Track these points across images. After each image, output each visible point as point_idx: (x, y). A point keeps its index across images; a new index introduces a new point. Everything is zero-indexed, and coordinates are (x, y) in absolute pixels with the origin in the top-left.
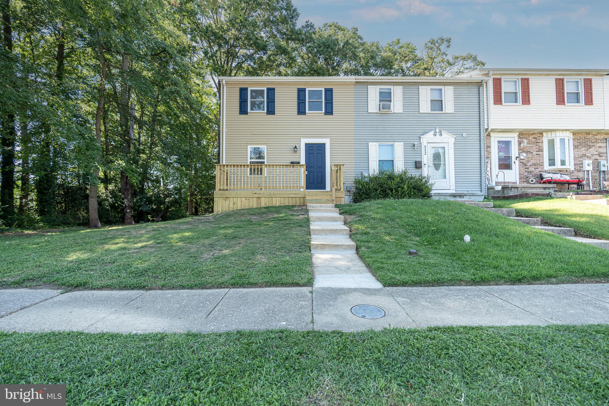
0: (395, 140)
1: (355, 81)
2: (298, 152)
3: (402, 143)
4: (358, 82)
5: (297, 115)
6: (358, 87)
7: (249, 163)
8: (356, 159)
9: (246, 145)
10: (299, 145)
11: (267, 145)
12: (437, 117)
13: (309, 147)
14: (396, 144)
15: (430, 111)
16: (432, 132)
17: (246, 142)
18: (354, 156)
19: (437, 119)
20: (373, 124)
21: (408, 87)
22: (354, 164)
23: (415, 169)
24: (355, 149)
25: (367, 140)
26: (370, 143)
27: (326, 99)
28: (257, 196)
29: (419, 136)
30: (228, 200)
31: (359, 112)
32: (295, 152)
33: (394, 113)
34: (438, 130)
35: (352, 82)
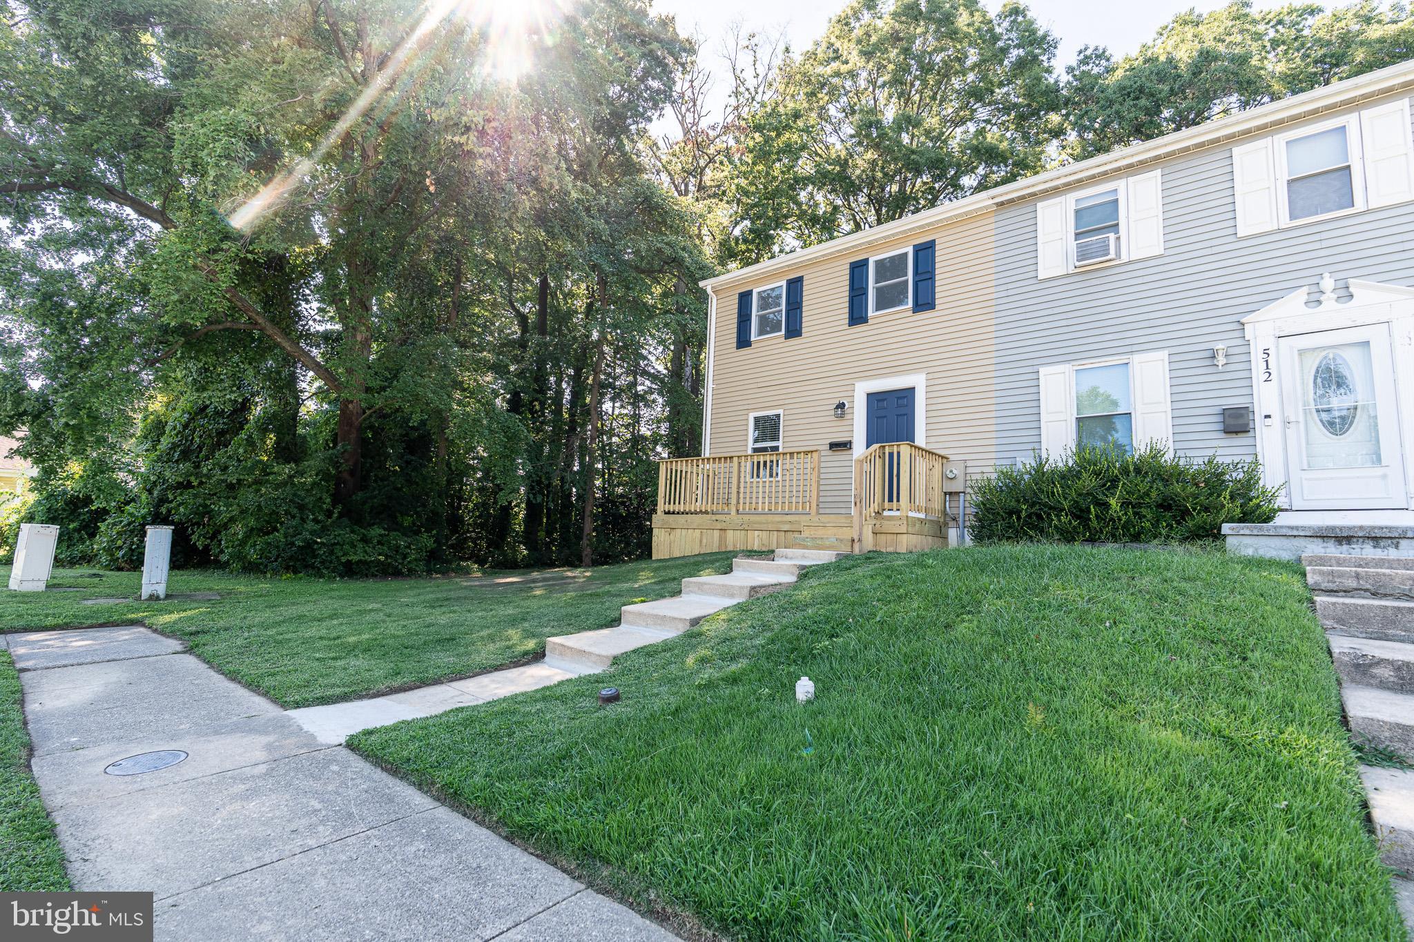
0: (1135, 348)
1: (991, 202)
2: (847, 417)
3: (1164, 354)
4: (1002, 204)
5: (847, 327)
6: (1008, 215)
7: (750, 452)
8: (999, 421)
9: (746, 412)
10: (850, 399)
11: (786, 407)
12: (1324, 235)
13: (876, 401)
14: (1136, 358)
15: (1285, 222)
16: (1301, 295)
17: (746, 407)
18: (993, 414)
19: (1325, 244)
20: (1056, 310)
21: (1184, 166)
22: (994, 435)
23: (1222, 435)
24: (999, 394)
25: (1036, 362)
26: (1043, 370)
27: (916, 273)
28: (719, 526)
29: (1235, 318)
30: (673, 533)
31: (1010, 286)
32: (842, 416)
33: (1130, 262)
34: (1328, 283)
35: (986, 207)
